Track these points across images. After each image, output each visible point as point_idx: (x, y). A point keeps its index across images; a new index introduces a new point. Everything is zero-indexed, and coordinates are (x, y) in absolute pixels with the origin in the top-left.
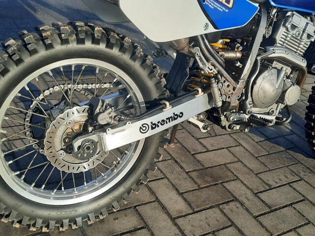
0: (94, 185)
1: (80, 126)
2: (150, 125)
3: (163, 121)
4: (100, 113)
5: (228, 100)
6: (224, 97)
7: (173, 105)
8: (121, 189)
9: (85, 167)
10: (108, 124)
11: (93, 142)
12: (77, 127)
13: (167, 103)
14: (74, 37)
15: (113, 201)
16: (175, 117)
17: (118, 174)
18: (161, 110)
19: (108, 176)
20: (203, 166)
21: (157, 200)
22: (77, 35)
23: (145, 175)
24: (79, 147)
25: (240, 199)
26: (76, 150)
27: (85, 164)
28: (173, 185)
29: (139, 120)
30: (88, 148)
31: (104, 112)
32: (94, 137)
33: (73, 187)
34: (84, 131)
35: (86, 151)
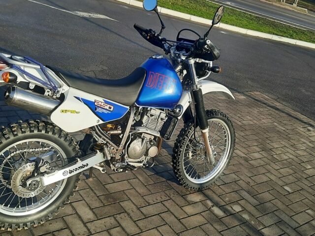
0: (38, 205)
1: (31, 173)
2: (69, 171)
3: (76, 169)
4: (41, 166)
5: (114, 156)
6: (111, 155)
7: (82, 160)
8: (54, 207)
9: (33, 194)
10: (45, 172)
11: (37, 181)
12: (29, 173)
13: (79, 159)
14: (29, 129)
15: (49, 213)
16: (83, 166)
17: (52, 198)
18: (75, 163)
19: (46, 199)
20: (109, 192)
21: (77, 213)
22: (30, 128)
23: (68, 198)
24: (30, 185)
25: (128, 211)
26: (28, 186)
27: (32, 193)
28: (87, 204)
29: (62, 169)
30: (34, 185)
31: (43, 166)
32: (38, 179)
33: (26, 206)
34: (32, 175)
35: (34, 186)
